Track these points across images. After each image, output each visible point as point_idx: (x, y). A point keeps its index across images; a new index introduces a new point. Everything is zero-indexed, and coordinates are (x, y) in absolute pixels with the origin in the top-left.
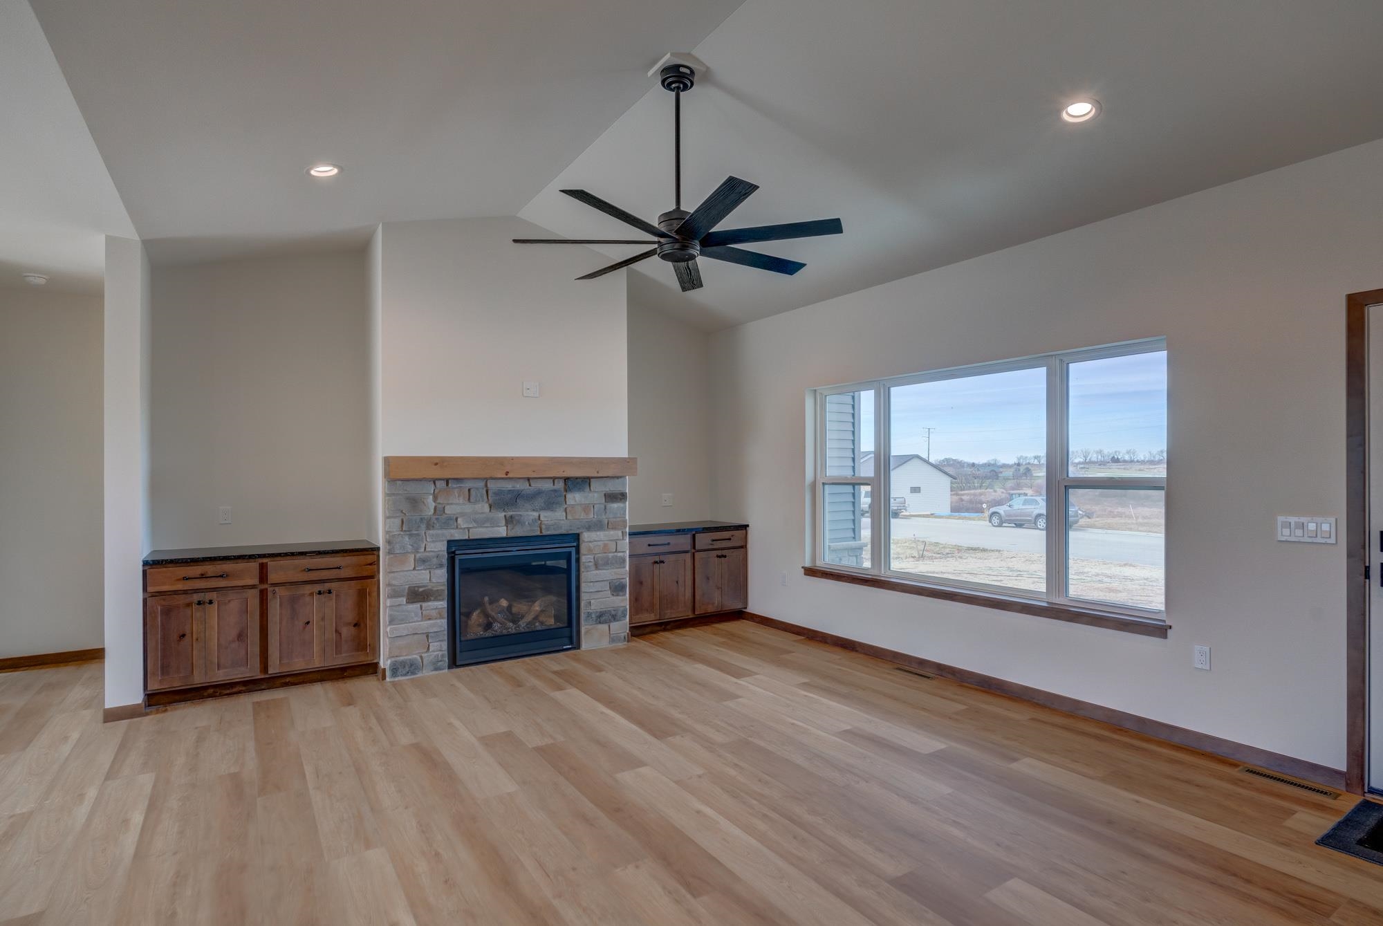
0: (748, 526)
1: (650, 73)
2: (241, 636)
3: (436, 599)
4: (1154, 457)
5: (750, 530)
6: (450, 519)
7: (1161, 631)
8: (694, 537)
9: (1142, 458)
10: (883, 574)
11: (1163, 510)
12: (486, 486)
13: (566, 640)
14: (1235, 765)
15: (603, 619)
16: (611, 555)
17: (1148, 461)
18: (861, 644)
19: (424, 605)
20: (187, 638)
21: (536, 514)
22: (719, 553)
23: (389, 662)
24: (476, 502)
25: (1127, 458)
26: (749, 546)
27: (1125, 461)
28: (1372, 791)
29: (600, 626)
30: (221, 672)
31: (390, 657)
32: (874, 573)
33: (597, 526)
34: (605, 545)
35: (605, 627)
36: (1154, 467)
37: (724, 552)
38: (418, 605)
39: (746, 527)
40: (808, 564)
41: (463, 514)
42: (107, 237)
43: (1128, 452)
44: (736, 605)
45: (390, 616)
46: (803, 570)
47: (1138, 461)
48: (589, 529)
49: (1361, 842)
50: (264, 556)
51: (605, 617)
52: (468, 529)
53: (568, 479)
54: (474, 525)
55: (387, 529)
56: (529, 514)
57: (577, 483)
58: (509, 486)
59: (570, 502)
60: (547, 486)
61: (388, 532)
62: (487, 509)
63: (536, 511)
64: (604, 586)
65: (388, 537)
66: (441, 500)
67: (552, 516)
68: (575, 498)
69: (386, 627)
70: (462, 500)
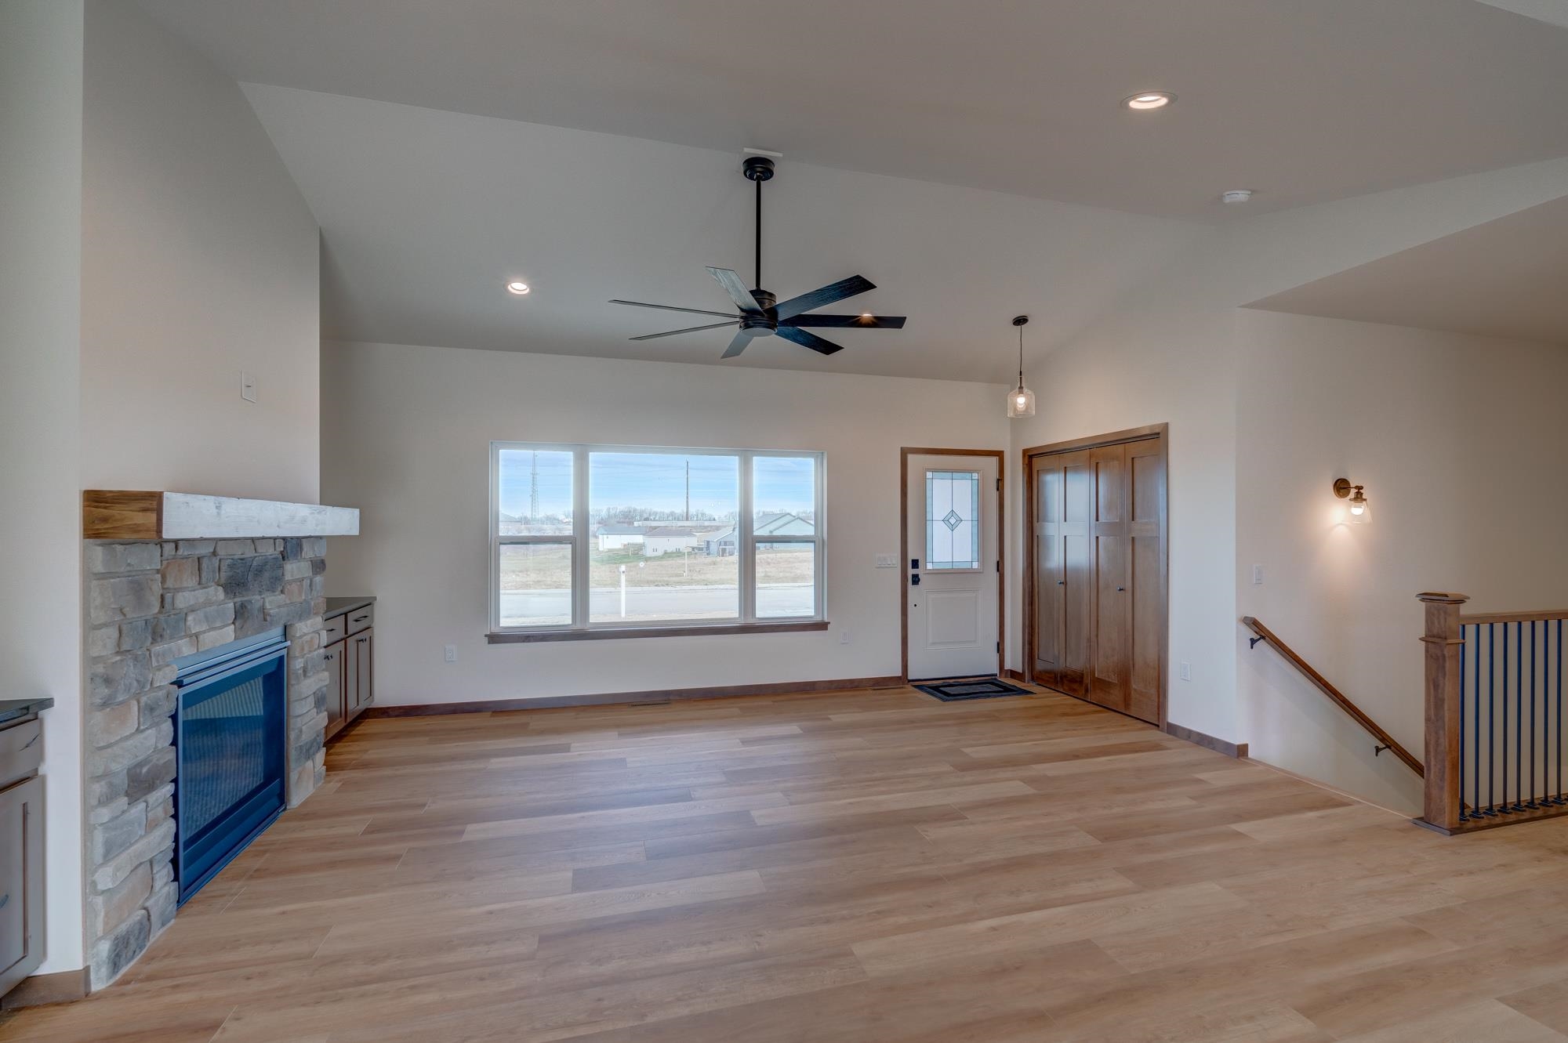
0: (374, 601)
3: (163, 783)
5: (377, 606)
6: (177, 619)
7: (822, 626)
8: (347, 615)
10: (586, 627)
12: (215, 553)
13: (275, 801)
15: (309, 753)
16: (315, 654)
19: (152, 798)
21: (259, 599)
22: (359, 637)
24: (205, 588)
26: (374, 626)
28: (909, 681)
29: (306, 766)
32: (579, 627)
33: (306, 610)
34: (312, 638)
35: (310, 763)
37: (362, 635)
38: (141, 806)
39: (371, 603)
40: (487, 632)
41: (191, 609)
44: (365, 705)
46: (487, 638)
48: (297, 619)
51: (311, 750)
52: (197, 635)
53: (284, 539)
54: (205, 627)
55: (95, 652)
56: (255, 599)
57: (291, 546)
58: (238, 552)
59: (288, 577)
60: (269, 551)
61: (96, 660)
62: (221, 594)
63: (260, 593)
64: (311, 701)
65: (100, 669)
66: (170, 583)
67: (273, 602)
68: (294, 569)
69: (89, 869)
70: (191, 582)
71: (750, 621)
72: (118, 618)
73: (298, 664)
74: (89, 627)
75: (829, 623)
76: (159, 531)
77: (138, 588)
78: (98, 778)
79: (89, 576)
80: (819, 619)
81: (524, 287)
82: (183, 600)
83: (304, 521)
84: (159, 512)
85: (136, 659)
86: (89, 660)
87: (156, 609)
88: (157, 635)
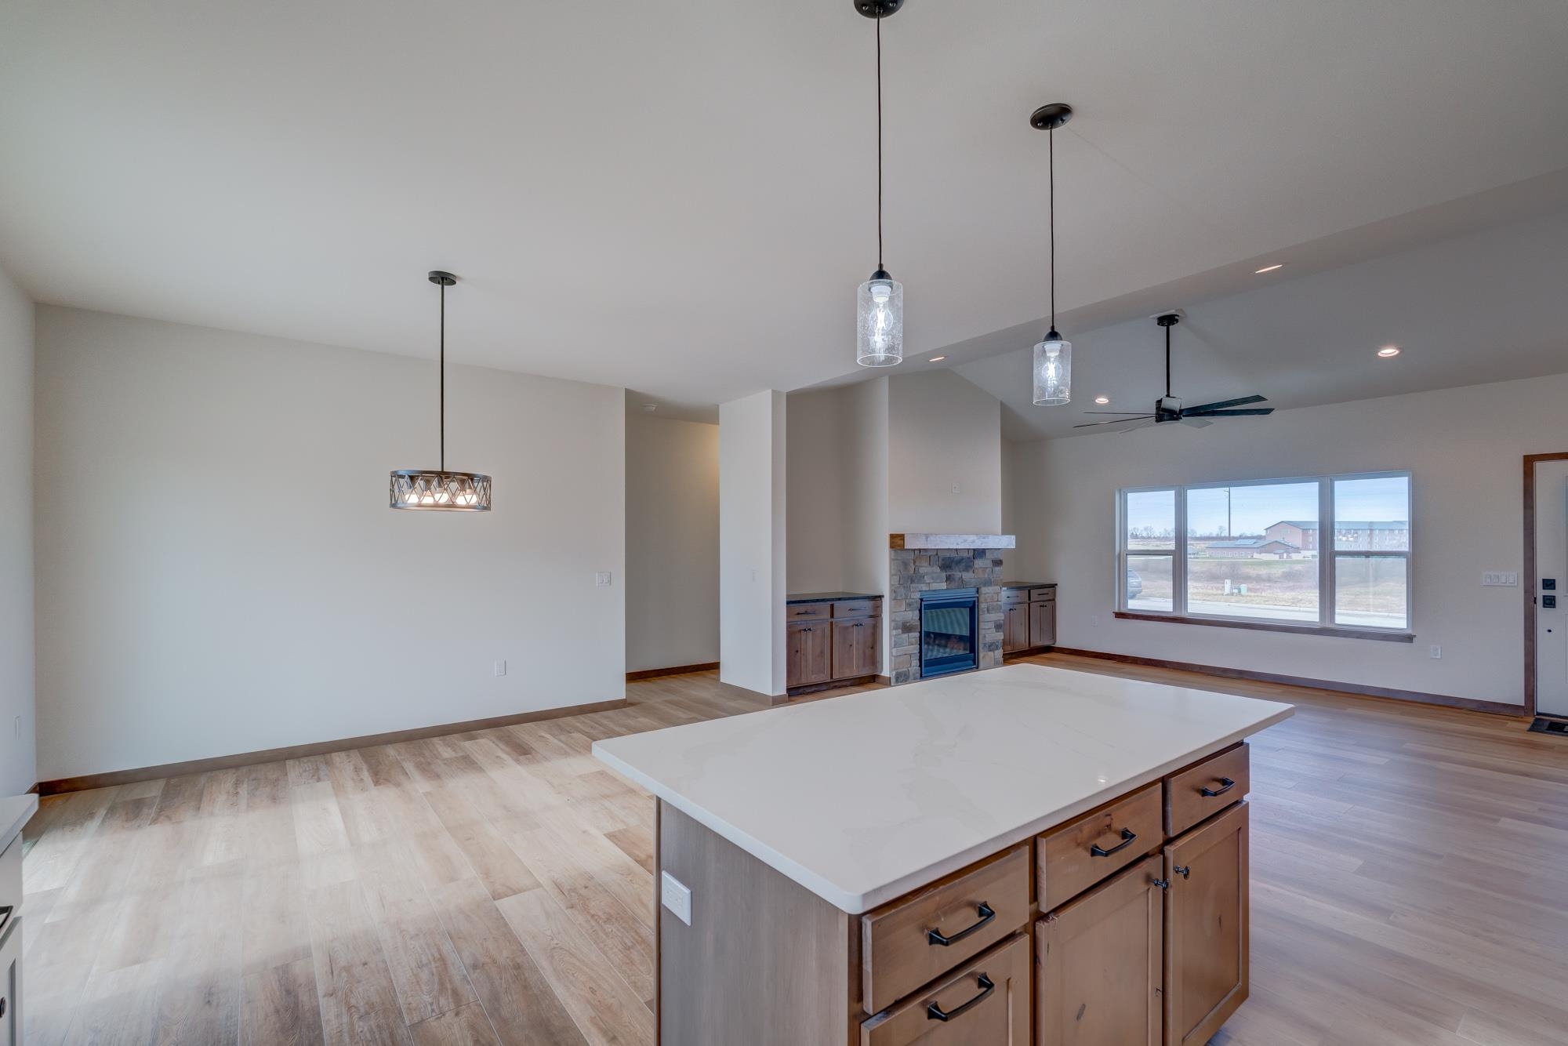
0: (1056, 585)
1: (1151, 316)
2: (822, 653)
3: (915, 632)
4: (1169, 534)
5: (1058, 589)
6: (921, 577)
7: (1409, 639)
8: (1029, 591)
9: (1159, 535)
10: (1183, 615)
11: (1172, 583)
12: (937, 554)
13: (971, 662)
14: (1462, 709)
15: (992, 648)
16: (995, 603)
17: (1163, 538)
18: (1169, 662)
19: (910, 634)
20: (799, 654)
21: (960, 574)
22: (1041, 603)
23: (894, 673)
24: (933, 567)
25: (1145, 534)
26: (1056, 600)
27: (1143, 538)
28: (1538, 714)
29: (990, 653)
30: (813, 677)
31: (895, 670)
32: (1177, 614)
33: (988, 583)
34: (993, 596)
35: (991, 653)
36: (1168, 543)
37: (1045, 603)
38: (906, 635)
39: (1054, 586)
40: (1117, 610)
41: (927, 574)
42: (773, 392)
43: (1146, 529)
44: (1047, 643)
45: (895, 641)
46: (1114, 615)
47: (1154, 538)
48: (985, 585)
49: (1547, 730)
50: (833, 600)
51: (992, 647)
52: (929, 583)
53: (974, 550)
54: (932, 581)
55: (893, 583)
56: (957, 574)
57: (979, 553)
58: (948, 555)
59: (976, 566)
60: (965, 555)
61: (893, 585)
62: (938, 570)
63: (960, 571)
64: (992, 625)
65: (893, 588)
66: (917, 564)
67: (967, 576)
68: (979, 563)
69: (891, 649)
70: (927, 564)
71: (1328, 625)
72: (899, 573)
73: (983, 606)
74: (891, 575)
75: (1415, 636)
76: (904, 546)
77: (905, 564)
78: (893, 621)
79: (892, 560)
80: (1410, 632)
81: (1105, 400)
82: (922, 570)
83: (973, 542)
84: (904, 540)
85: (904, 587)
86: (891, 585)
87: (912, 572)
88: (912, 581)
